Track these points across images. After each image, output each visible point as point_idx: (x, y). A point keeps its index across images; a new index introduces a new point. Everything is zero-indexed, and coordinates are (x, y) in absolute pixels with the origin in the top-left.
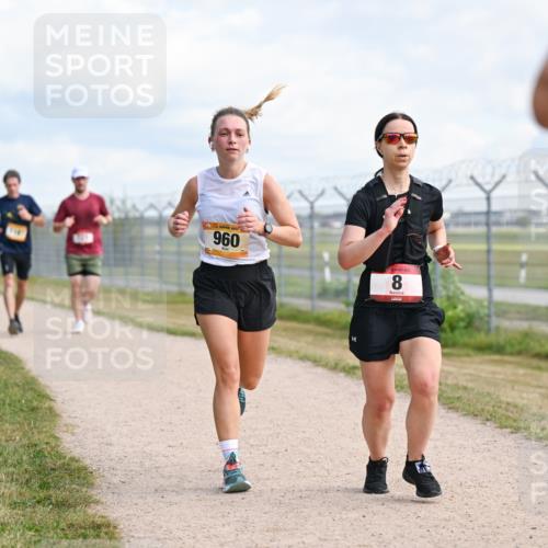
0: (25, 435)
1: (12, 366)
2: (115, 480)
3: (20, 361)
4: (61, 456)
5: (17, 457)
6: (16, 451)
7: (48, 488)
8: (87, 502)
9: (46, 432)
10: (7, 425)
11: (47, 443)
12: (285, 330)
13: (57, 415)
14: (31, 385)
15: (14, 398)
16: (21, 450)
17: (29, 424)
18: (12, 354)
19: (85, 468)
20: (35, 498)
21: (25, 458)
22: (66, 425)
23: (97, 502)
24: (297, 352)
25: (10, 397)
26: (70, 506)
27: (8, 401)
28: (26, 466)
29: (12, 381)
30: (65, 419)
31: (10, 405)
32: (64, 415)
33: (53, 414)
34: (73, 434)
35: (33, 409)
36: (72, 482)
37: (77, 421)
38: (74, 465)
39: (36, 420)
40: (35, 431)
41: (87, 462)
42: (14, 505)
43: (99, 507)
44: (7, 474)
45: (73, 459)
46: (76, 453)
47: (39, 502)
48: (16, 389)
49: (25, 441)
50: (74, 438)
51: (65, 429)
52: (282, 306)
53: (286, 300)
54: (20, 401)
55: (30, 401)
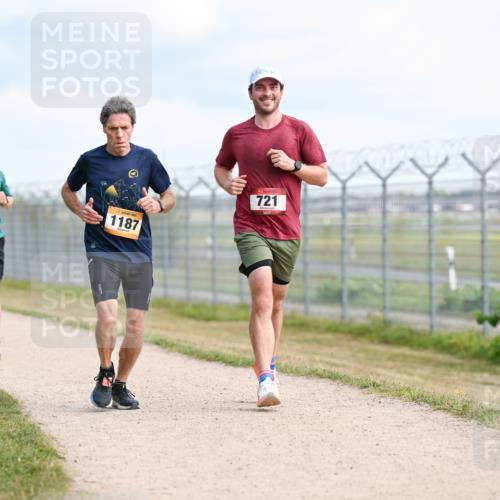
15: (6, 454)
30: (79, 485)
32: (76, 479)
35: (33, 471)
39: (37, 485)
52: (387, 323)
53: (392, 315)
54: (13, 458)
55: (29, 458)
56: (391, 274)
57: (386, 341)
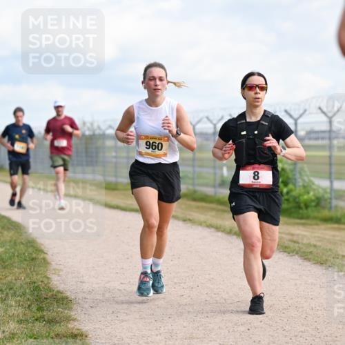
0: (27, 276)
1: (19, 231)
2: (86, 306)
3: (24, 228)
4: (50, 290)
5: (22, 290)
6: (21, 286)
7: (43, 311)
8: (68, 319)
9: (41, 274)
10: (16, 269)
11: (42, 281)
12: (198, 207)
13: (48, 263)
14: (32, 244)
15: (20, 252)
16: (25, 286)
17: (30, 269)
18: (19, 224)
19: (67, 298)
20: (34, 317)
21: (27, 291)
22: (54, 269)
23: (74, 320)
24: (205, 222)
25: (18, 251)
26: (57, 322)
27: (16, 254)
28: (28, 296)
29: (19, 241)
30: (54, 266)
31: (18, 256)
32: (53, 263)
33: (46, 262)
34: (59, 275)
35: (33, 259)
36: (58, 307)
37: (62, 267)
38: (60, 296)
39: (34, 266)
40: (34, 273)
41: (68, 294)
42: (20, 322)
43: (76, 324)
44: (16, 302)
45: (58, 292)
46: (61, 287)
47: (36, 320)
48: (22, 246)
49: (28, 280)
50: (59, 278)
51: (54, 272)
52: (195, 192)
53: (198, 188)
54: (24, 254)
55: (31, 254)
56: (197, 169)
57: (195, 200)
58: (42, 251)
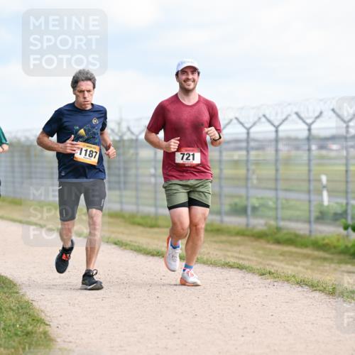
15: (8, 322)
18: (6, 278)
33: (47, 339)
35: (28, 334)
52: (279, 229)
53: (282, 224)
54: (14, 325)
55: (25, 325)
57: (278, 242)
58: (41, 321)
